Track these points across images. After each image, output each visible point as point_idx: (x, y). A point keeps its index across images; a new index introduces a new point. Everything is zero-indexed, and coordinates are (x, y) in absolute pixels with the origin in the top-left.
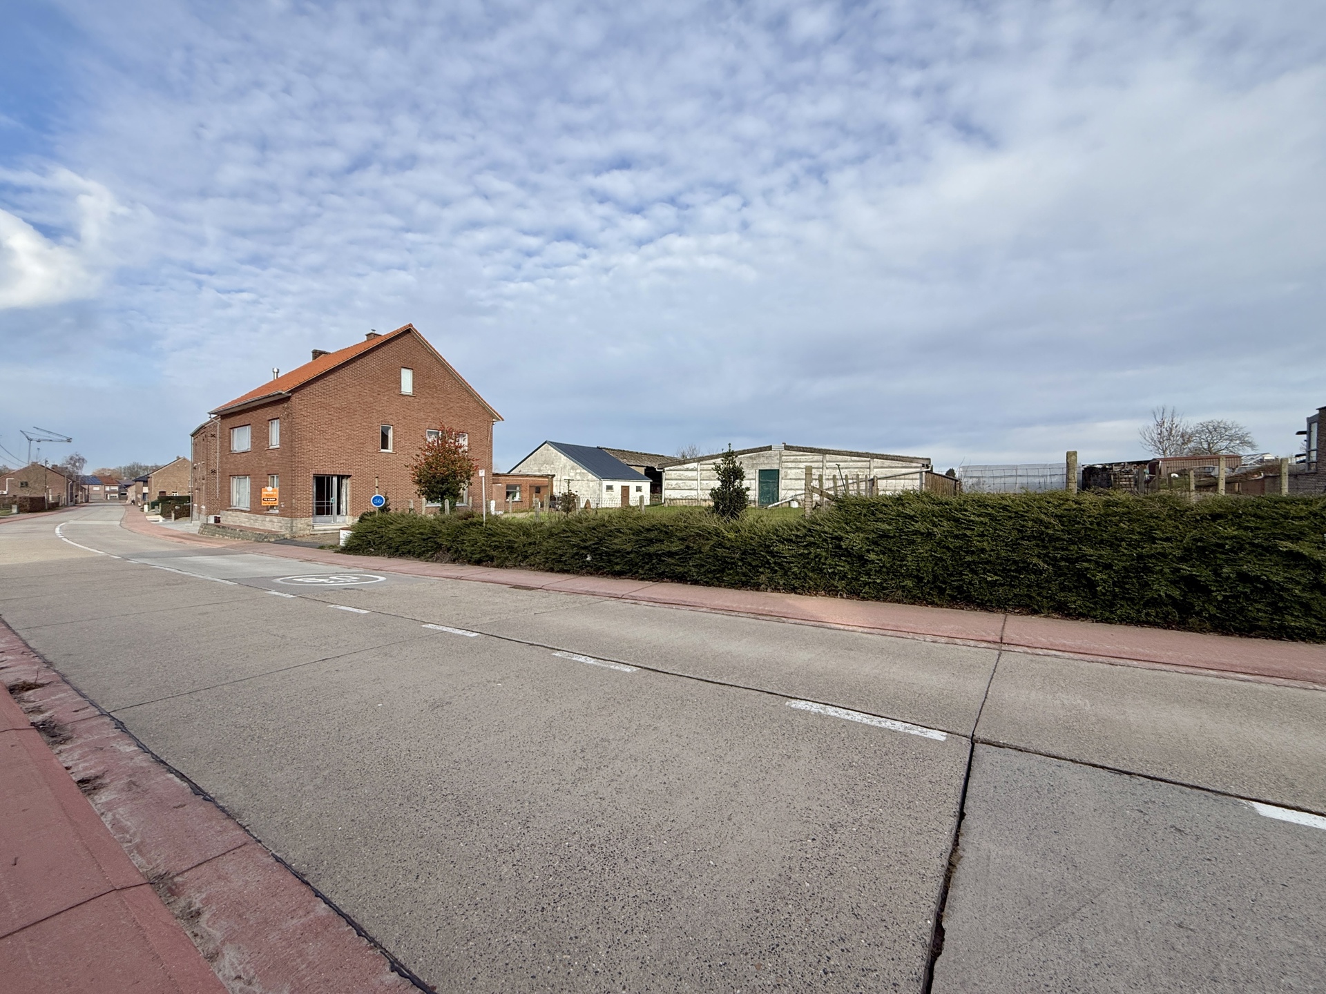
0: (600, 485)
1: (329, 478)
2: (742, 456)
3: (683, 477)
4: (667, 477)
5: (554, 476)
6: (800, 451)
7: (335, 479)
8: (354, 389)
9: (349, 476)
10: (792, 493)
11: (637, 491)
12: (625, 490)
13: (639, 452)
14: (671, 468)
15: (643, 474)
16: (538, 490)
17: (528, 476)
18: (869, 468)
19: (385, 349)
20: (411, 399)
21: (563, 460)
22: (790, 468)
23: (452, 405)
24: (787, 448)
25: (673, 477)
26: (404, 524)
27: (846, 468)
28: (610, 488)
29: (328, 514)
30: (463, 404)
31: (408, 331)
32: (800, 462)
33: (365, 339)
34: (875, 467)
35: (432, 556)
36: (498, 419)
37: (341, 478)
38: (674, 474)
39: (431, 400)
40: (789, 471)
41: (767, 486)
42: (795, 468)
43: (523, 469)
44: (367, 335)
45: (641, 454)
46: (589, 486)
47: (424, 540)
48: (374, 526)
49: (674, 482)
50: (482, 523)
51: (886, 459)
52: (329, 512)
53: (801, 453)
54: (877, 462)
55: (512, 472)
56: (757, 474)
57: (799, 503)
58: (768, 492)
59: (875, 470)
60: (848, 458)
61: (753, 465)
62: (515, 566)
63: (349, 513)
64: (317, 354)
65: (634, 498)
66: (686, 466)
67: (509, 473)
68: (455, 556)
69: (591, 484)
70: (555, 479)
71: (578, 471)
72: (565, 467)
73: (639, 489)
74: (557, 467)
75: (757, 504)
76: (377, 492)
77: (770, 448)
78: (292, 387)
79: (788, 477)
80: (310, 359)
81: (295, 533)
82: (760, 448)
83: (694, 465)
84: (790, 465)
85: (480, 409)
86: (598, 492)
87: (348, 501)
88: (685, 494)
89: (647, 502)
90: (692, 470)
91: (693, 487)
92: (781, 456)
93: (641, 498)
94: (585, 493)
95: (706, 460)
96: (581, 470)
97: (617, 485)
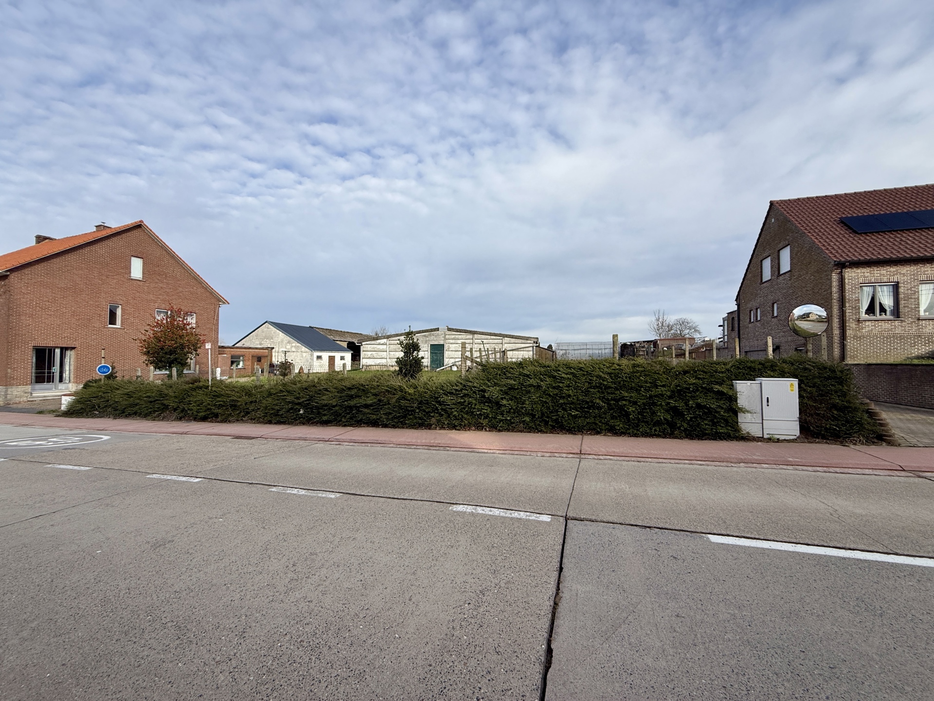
0: (312, 355)
1: (51, 350)
2: (419, 335)
3: (376, 349)
4: (364, 349)
5: (273, 348)
6: (458, 332)
7: (58, 351)
8: (81, 272)
9: (74, 348)
10: (452, 361)
11: (341, 359)
12: (332, 360)
13: (343, 330)
14: (367, 343)
15: (346, 347)
16: (259, 359)
17: (250, 348)
18: (502, 344)
19: (115, 239)
20: (141, 283)
21: (281, 335)
22: (451, 343)
23: (181, 289)
24: (449, 329)
25: (369, 349)
26: (131, 388)
27: (488, 344)
28: (319, 357)
29: (49, 381)
30: (192, 290)
31: (139, 226)
32: (458, 339)
33: (95, 229)
34: (505, 343)
35: (159, 416)
36: (224, 303)
37: (63, 350)
38: (369, 347)
39: (161, 285)
40: (451, 345)
41: (436, 356)
42: (454, 343)
43: (246, 343)
44: (96, 226)
45: (344, 332)
46: (302, 357)
47: (151, 402)
48: (99, 391)
49: (369, 353)
50: (208, 386)
51: (512, 338)
52: (50, 379)
53: (459, 333)
54: (507, 340)
55: (237, 345)
56: (429, 347)
57: (458, 368)
58: (437, 360)
59: (506, 345)
60: (489, 337)
61: (426, 342)
62: (238, 420)
63: (72, 379)
64: (40, 239)
65: (338, 366)
66: (378, 341)
67: (234, 346)
68: (182, 415)
69: (304, 354)
70: (274, 350)
71: (294, 345)
72: (282, 341)
73: (342, 358)
74: (275, 341)
75: (429, 368)
76: (103, 362)
77: (438, 329)
78: (10, 267)
79: (450, 349)
80: (33, 243)
81: (10, 400)
82: (431, 329)
83: (385, 340)
84: (451, 341)
85: (208, 294)
86: (310, 360)
87: (72, 371)
88: (378, 361)
89: (349, 368)
90: (382, 344)
91: (383, 356)
92: (445, 335)
93: (344, 365)
94: (299, 361)
95: (393, 337)
96: (295, 344)
97: (325, 355)
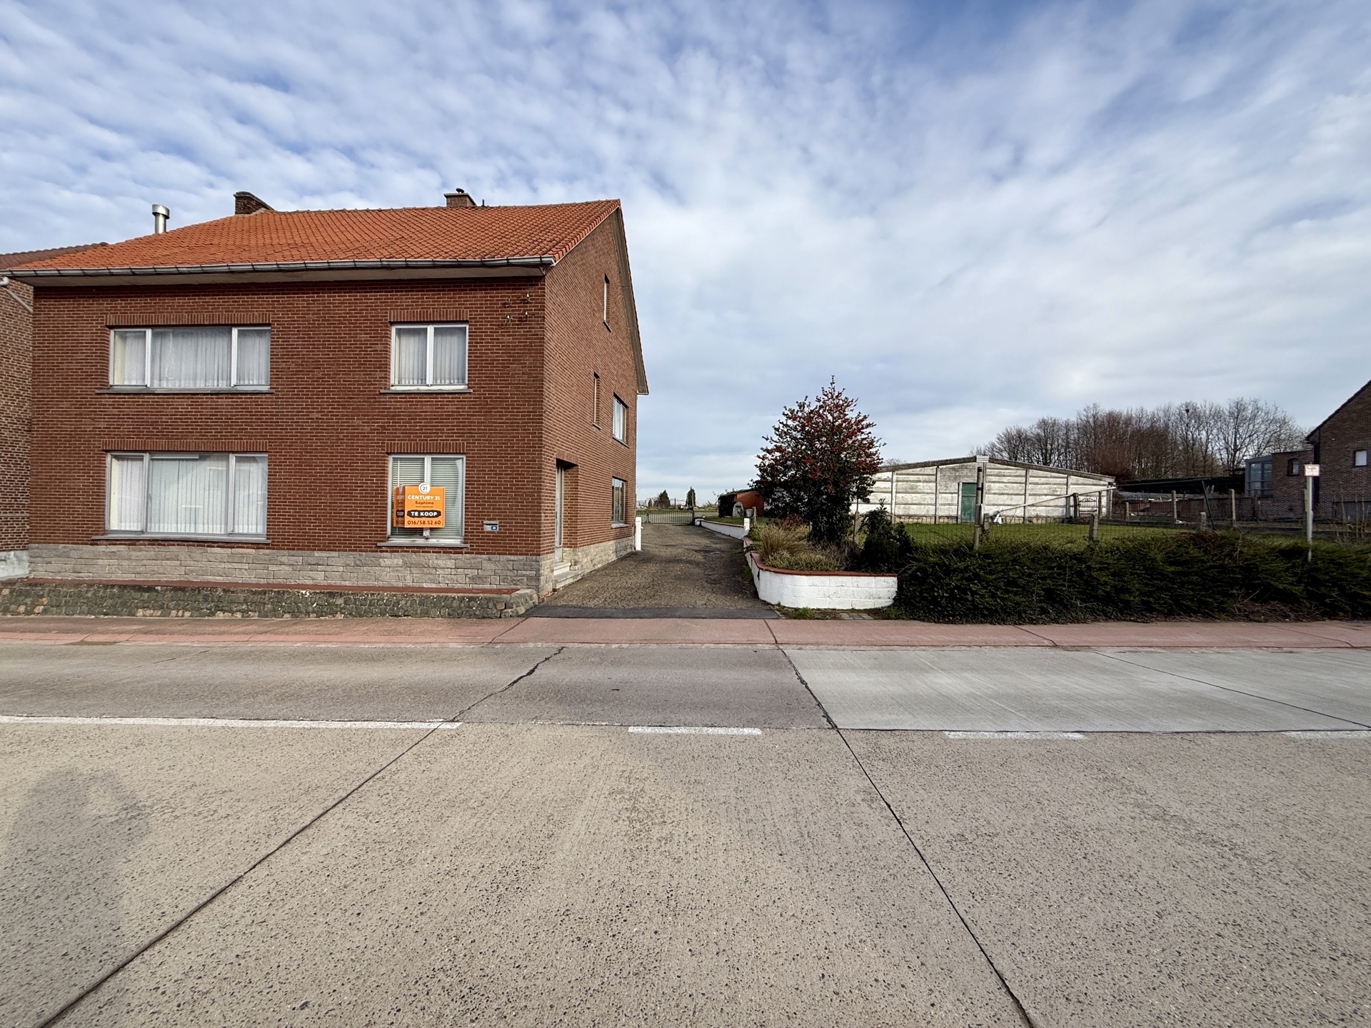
2: (944, 467)
6: (1004, 464)
8: (581, 294)
10: (996, 509)
18: (1067, 484)
20: (608, 335)
22: (994, 482)
23: (624, 357)
24: (992, 460)
27: (1047, 484)
30: (628, 360)
32: (1004, 476)
33: (443, 203)
34: (1070, 484)
39: (616, 344)
40: (992, 485)
41: (969, 501)
42: (999, 482)
44: (447, 197)
53: (1005, 467)
54: (1074, 479)
56: (961, 487)
57: (1003, 519)
58: (970, 508)
59: (1071, 487)
60: (1049, 474)
61: (955, 478)
75: (959, 520)
77: (974, 459)
79: (993, 492)
82: (964, 459)
83: (889, 474)
84: (994, 479)
85: (634, 370)
90: (885, 480)
92: (986, 468)
95: (902, 469)
